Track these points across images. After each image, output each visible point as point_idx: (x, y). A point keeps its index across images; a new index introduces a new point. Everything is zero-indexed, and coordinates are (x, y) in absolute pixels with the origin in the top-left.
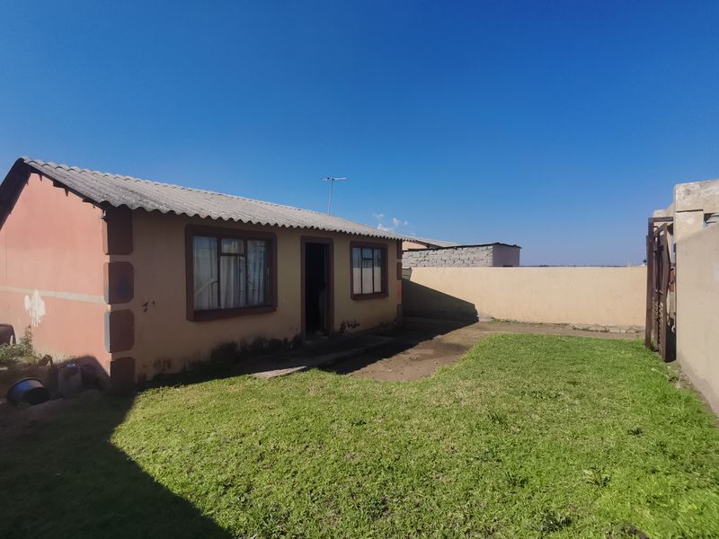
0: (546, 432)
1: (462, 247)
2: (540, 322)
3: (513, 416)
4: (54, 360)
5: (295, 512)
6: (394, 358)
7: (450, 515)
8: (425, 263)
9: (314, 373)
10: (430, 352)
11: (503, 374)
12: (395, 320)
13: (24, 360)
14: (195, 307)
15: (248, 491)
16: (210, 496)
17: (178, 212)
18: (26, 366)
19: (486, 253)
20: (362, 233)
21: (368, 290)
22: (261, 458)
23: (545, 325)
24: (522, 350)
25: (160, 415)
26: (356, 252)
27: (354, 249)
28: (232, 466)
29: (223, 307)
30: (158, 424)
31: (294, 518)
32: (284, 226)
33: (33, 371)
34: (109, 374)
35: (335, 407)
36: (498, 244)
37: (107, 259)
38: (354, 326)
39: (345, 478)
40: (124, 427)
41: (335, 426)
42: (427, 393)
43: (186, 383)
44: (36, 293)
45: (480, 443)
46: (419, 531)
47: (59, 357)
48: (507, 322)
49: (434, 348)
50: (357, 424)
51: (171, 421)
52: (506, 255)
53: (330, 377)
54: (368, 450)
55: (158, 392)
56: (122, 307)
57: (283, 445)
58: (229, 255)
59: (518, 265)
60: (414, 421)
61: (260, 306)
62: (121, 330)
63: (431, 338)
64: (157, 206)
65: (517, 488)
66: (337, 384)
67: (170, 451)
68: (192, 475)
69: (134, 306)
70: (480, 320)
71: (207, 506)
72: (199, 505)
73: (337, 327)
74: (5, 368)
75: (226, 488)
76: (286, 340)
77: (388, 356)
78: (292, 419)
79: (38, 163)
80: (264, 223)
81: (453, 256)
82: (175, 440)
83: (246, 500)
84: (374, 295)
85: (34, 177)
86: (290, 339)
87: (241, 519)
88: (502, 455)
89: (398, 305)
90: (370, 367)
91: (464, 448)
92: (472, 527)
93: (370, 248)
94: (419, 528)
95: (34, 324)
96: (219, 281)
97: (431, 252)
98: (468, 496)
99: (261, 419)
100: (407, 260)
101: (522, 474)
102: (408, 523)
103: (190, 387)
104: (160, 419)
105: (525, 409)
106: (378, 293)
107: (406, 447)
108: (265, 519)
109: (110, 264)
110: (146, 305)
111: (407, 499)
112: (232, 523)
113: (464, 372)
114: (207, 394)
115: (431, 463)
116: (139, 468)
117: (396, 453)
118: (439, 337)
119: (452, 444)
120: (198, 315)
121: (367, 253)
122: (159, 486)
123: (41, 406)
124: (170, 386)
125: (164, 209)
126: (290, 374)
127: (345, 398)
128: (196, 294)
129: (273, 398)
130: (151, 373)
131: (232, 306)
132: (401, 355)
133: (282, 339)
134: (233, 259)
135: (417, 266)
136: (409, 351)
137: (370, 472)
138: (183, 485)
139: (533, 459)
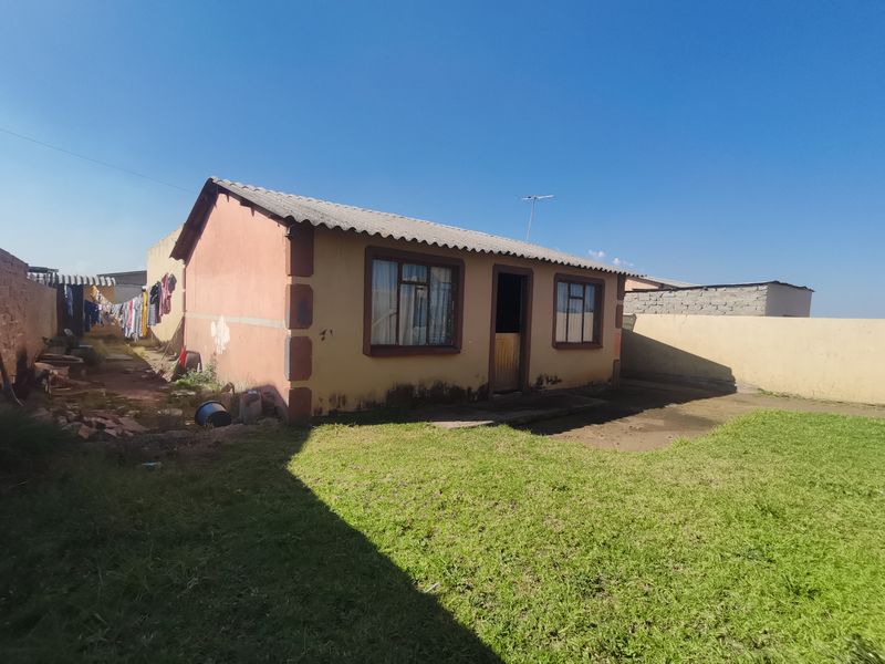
0: (851, 537)
1: (716, 287)
2: (839, 398)
3: (795, 511)
4: (236, 388)
5: (484, 569)
6: (607, 424)
7: (694, 612)
8: (657, 309)
9: (504, 429)
10: (660, 423)
11: (779, 458)
12: (610, 380)
13: (208, 387)
14: (372, 343)
15: (428, 537)
16: (388, 533)
17: (359, 230)
18: (210, 392)
19: (756, 295)
20: (571, 263)
21: (574, 337)
22: (443, 507)
23: (847, 404)
24: (811, 431)
25: (336, 450)
26: (562, 288)
27: (560, 284)
28: (410, 510)
29: (401, 343)
30: (334, 457)
31: (482, 574)
32: (474, 250)
33: (216, 397)
34: (288, 403)
35: (530, 467)
36: (777, 283)
37: (289, 281)
38: (554, 383)
39: (546, 545)
40: (300, 456)
41: (530, 487)
42: (657, 467)
43: (361, 423)
44: (222, 319)
45: (743, 536)
46: (649, 623)
47: (240, 387)
48: (783, 396)
49: (665, 419)
50: (560, 489)
51: (346, 458)
52: (787, 299)
53: (524, 436)
54: (574, 519)
55: (333, 428)
56: (302, 333)
57: (468, 498)
58: (410, 283)
59: (807, 314)
60: (638, 498)
61: (441, 346)
62: (301, 358)
63: (662, 407)
64: (338, 223)
65: (802, 599)
66: (532, 444)
67: (345, 484)
68: (369, 511)
69: (312, 333)
70: (739, 390)
71: (385, 543)
72: (376, 541)
73: (533, 380)
74: (193, 393)
75: (405, 529)
76: (470, 389)
77: (601, 421)
78: (478, 473)
79: (226, 183)
80: (451, 246)
81: (700, 300)
82: (351, 476)
83: (426, 545)
84: (583, 345)
85: (222, 198)
86: (475, 389)
87: (421, 563)
88: (776, 556)
89: (615, 361)
90: (575, 432)
91: (717, 539)
92: (729, 633)
93: (581, 283)
94: (649, 619)
95: (219, 352)
96: (398, 313)
97: (666, 293)
98: (722, 596)
99: (442, 467)
100: (630, 304)
101: (811, 582)
102: (632, 611)
103: (365, 427)
104: (336, 453)
105: (815, 504)
106: (586, 342)
107: (628, 525)
108: (448, 568)
109: (291, 286)
110: (324, 333)
111: (632, 583)
112: (411, 564)
113: (715, 449)
114: (382, 437)
115: (665, 549)
116: (315, 497)
117: (614, 529)
118: (675, 406)
119: (698, 533)
120: (375, 351)
121: (577, 290)
122: (334, 516)
123: (223, 429)
124: (345, 424)
125: (345, 227)
126: (473, 427)
127: (543, 459)
128: (373, 326)
129: (455, 449)
130: (327, 408)
131: (411, 343)
132: (617, 422)
133: (466, 388)
134: (413, 288)
135: (644, 312)
136: (629, 418)
137: (578, 544)
138: (359, 519)
139: (830, 568)
